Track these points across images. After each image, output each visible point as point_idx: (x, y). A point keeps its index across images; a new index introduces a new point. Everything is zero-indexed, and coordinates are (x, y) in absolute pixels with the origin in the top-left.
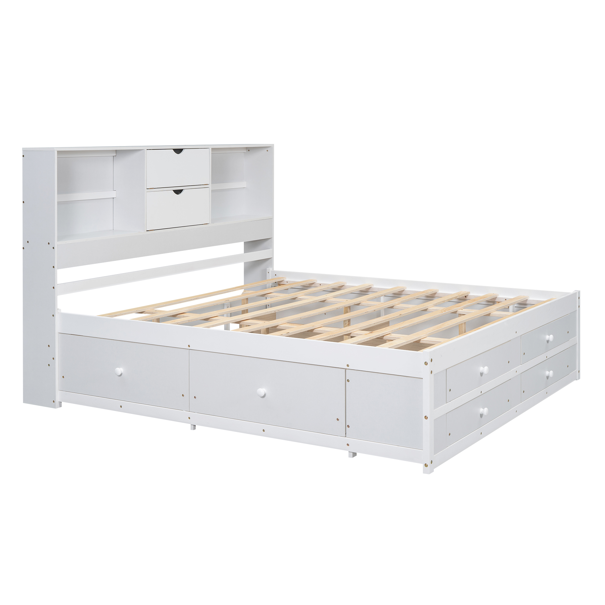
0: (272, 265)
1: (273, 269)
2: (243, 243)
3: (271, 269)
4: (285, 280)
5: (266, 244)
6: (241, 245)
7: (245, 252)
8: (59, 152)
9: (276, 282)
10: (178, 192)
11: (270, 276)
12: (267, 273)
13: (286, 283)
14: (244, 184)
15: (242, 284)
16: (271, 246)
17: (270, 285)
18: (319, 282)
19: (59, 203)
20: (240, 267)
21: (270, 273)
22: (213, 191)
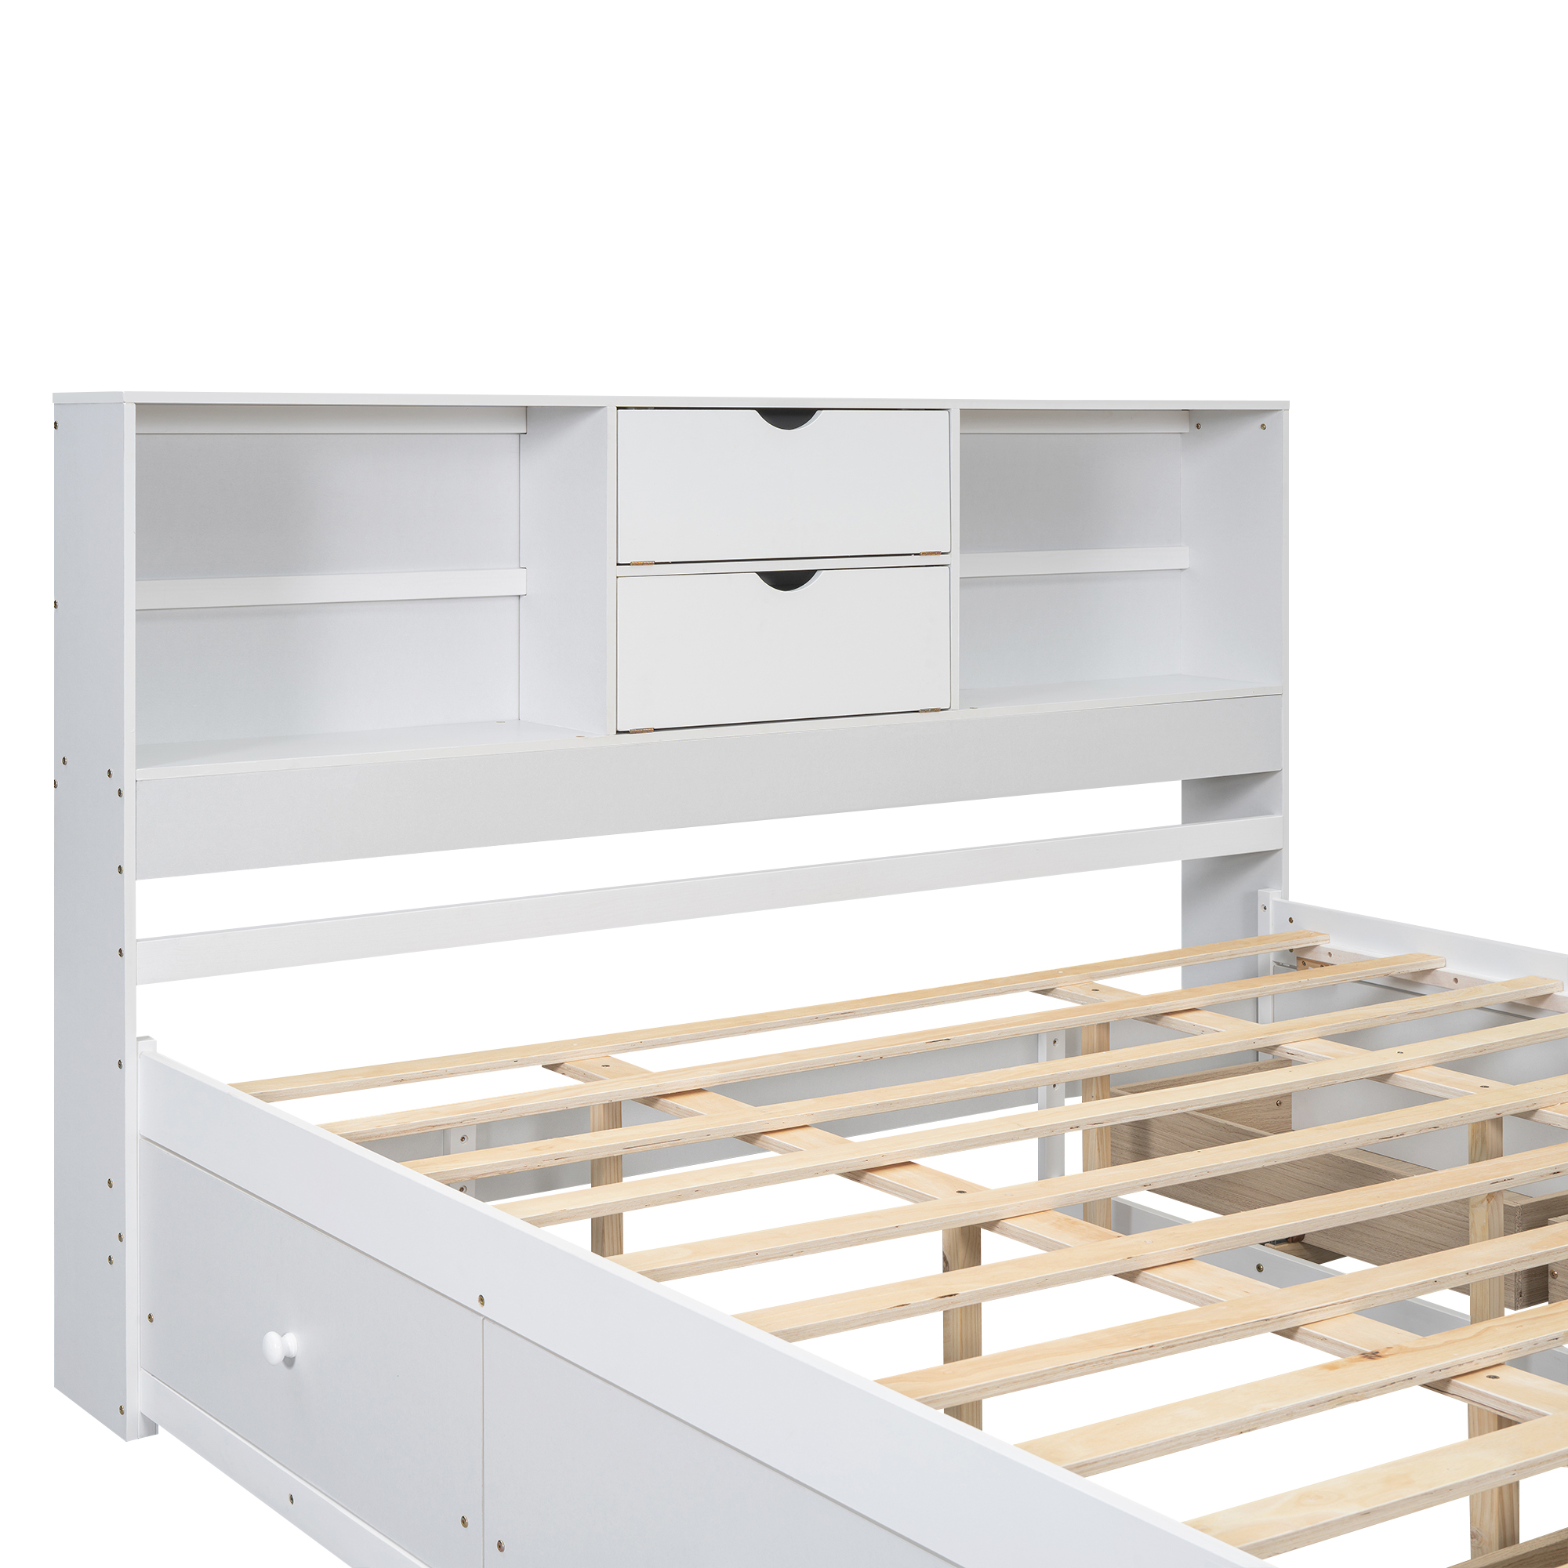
0: (1279, 877)
1: (1287, 897)
2: (1179, 783)
3: (1272, 896)
4: (1323, 945)
5: (1258, 792)
6: (1172, 792)
7: (1186, 819)
8: (148, 411)
9: (1291, 950)
10: (787, 581)
11: (1270, 924)
12: (1260, 909)
13: (1325, 959)
14: (1179, 557)
15: (1176, 944)
16: (1276, 805)
17: (1272, 958)
18: (1453, 968)
19: (142, 614)
20: (1169, 877)
21: (1271, 908)
22: (965, 582)
